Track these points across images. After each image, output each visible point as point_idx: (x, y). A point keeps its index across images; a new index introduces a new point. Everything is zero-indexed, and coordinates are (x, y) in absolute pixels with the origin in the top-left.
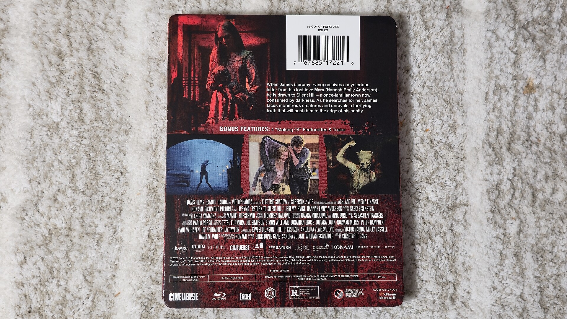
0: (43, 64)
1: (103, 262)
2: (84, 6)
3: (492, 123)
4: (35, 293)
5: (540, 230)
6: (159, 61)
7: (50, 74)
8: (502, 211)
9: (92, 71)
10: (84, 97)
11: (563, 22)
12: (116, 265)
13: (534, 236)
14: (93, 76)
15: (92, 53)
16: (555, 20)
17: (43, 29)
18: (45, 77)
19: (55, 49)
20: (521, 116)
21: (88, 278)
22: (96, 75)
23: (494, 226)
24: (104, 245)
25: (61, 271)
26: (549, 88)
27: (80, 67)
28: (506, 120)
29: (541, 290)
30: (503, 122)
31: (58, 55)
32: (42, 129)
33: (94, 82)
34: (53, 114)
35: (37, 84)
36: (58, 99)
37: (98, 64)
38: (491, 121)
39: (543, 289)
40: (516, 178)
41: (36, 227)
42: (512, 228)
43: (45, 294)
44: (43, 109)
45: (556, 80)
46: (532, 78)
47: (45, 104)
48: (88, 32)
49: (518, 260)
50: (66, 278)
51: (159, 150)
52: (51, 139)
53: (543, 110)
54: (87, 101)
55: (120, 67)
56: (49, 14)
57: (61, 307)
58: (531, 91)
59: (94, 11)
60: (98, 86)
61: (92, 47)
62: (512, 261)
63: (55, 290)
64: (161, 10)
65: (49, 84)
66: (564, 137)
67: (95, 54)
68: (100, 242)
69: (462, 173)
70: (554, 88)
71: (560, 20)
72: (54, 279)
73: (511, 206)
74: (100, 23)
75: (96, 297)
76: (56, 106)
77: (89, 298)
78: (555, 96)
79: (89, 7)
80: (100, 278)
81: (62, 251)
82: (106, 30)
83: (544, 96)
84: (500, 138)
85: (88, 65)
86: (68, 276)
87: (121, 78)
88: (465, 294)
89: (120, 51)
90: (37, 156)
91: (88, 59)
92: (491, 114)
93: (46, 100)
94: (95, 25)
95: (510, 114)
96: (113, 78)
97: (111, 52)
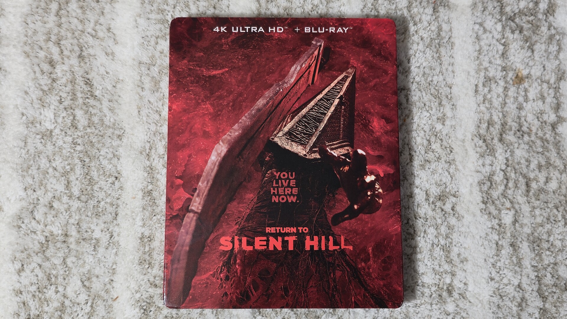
0: (35, 72)
1: (100, 267)
2: (74, 14)
3: (483, 115)
4: (34, 301)
5: (535, 219)
6: (150, 66)
7: (42, 82)
8: (496, 202)
9: (84, 78)
10: (77, 103)
11: (550, 12)
12: (114, 269)
13: (530, 225)
14: (85, 82)
15: (83, 60)
16: (542, 11)
17: (34, 38)
18: (38, 86)
19: (46, 57)
20: (511, 107)
21: (86, 283)
22: (88, 81)
23: (489, 217)
24: (101, 250)
25: (59, 277)
26: (538, 78)
27: (72, 74)
28: (497, 111)
29: (539, 279)
30: (494, 114)
31: (50, 63)
32: (35, 137)
33: (86, 88)
34: (46, 122)
35: (29, 92)
36: (51, 107)
37: (90, 71)
38: (481, 113)
39: (541, 278)
40: (509, 169)
41: (33, 234)
42: (508, 218)
43: (43, 300)
44: (36, 117)
45: (545, 70)
46: (521, 68)
47: (38, 112)
48: (78, 40)
49: (515, 250)
50: (64, 285)
51: (153, 154)
52: (45, 147)
53: (534, 100)
54: (80, 107)
55: (111, 73)
56: (39, 23)
57: (59, 313)
58: (520, 82)
59: (84, 19)
60: (90, 93)
61: (83, 54)
62: (508, 251)
63: (54, 296)
64: (150, 15)
65: (41, 93)
66: (555, 126)
67: (86, 61)
68: (96, 247)
69: (454, 165)
70: (543, 77)
71: (546, 11)
72: (52, 286)
73: (505, 196)
74: (90, 30)
75: (95, 302)
76: (49, 114)
77: (87, 303)
78: (545, 86)
79: (79, 15)
80: (98, 282)
81: (59, 257)
82: (97, 37)
83: (534, 86)
84: (491, 129)
85: (79, 72)
86: (66, 282)
87: (113, 84)
88: (461, 285)
89: (111, 57)
90: (32, 164)
91: (80, 66)
92: (481, 105)
93: (39, 108)
94: (85, 32)
95: (501, 105)
96: (105, 84)
97: (102, 58)
